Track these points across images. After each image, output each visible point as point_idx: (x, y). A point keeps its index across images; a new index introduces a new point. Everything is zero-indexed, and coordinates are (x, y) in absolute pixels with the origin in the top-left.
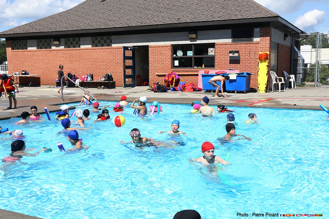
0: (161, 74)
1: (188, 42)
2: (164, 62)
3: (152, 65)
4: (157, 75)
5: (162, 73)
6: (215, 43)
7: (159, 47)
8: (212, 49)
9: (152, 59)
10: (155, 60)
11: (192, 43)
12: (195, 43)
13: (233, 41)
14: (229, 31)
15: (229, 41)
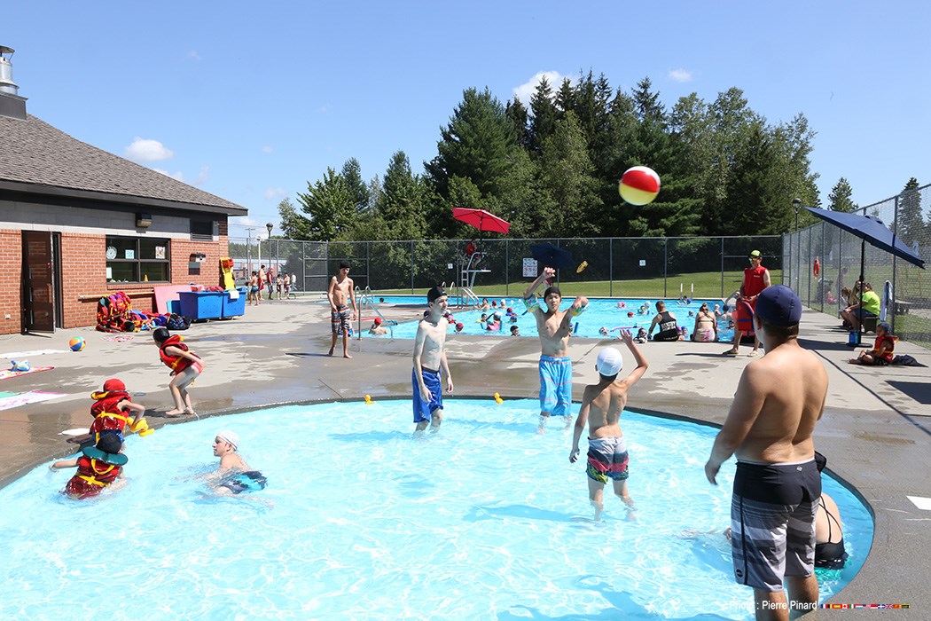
0: (88, 296)
1: (133, 233)
2: (93, 270)
3: (70, 277)
4: (79, 300)
5: (89, 294)
6: (170, 239)
7: (82, 237)
8: (161, 248)
9: (68, 263)
10: (76, 267)
11: (139, 235)
12: (143, 235)
13: (193, 238)
14: (187, 221)
15: (187, 236)
